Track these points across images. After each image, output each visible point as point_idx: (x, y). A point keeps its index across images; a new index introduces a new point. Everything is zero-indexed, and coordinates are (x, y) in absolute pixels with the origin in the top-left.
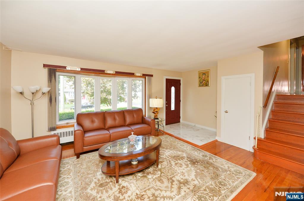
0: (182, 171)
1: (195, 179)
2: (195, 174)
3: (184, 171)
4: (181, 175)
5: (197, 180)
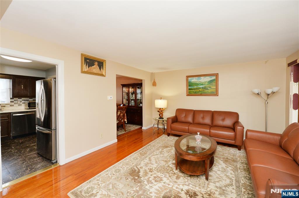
0: (152, 173)
1: (139, 168)
2: (140, 174)
3: (151, 173)
4: (152, 169)
5: (138, 169)
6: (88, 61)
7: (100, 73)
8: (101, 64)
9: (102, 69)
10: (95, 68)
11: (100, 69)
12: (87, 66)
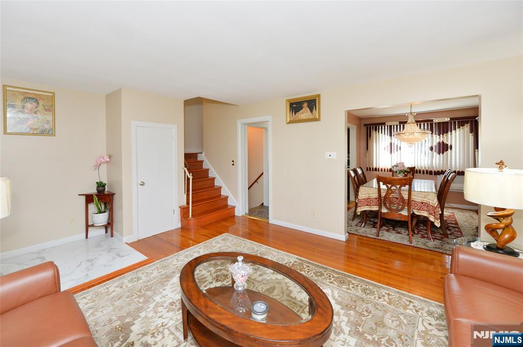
6: (294, 106)
7: (311, 117)
8: (312, 103)
9: (314, 111)
10: (305, 113)
11: (311, 111)
12: (294, 113)
